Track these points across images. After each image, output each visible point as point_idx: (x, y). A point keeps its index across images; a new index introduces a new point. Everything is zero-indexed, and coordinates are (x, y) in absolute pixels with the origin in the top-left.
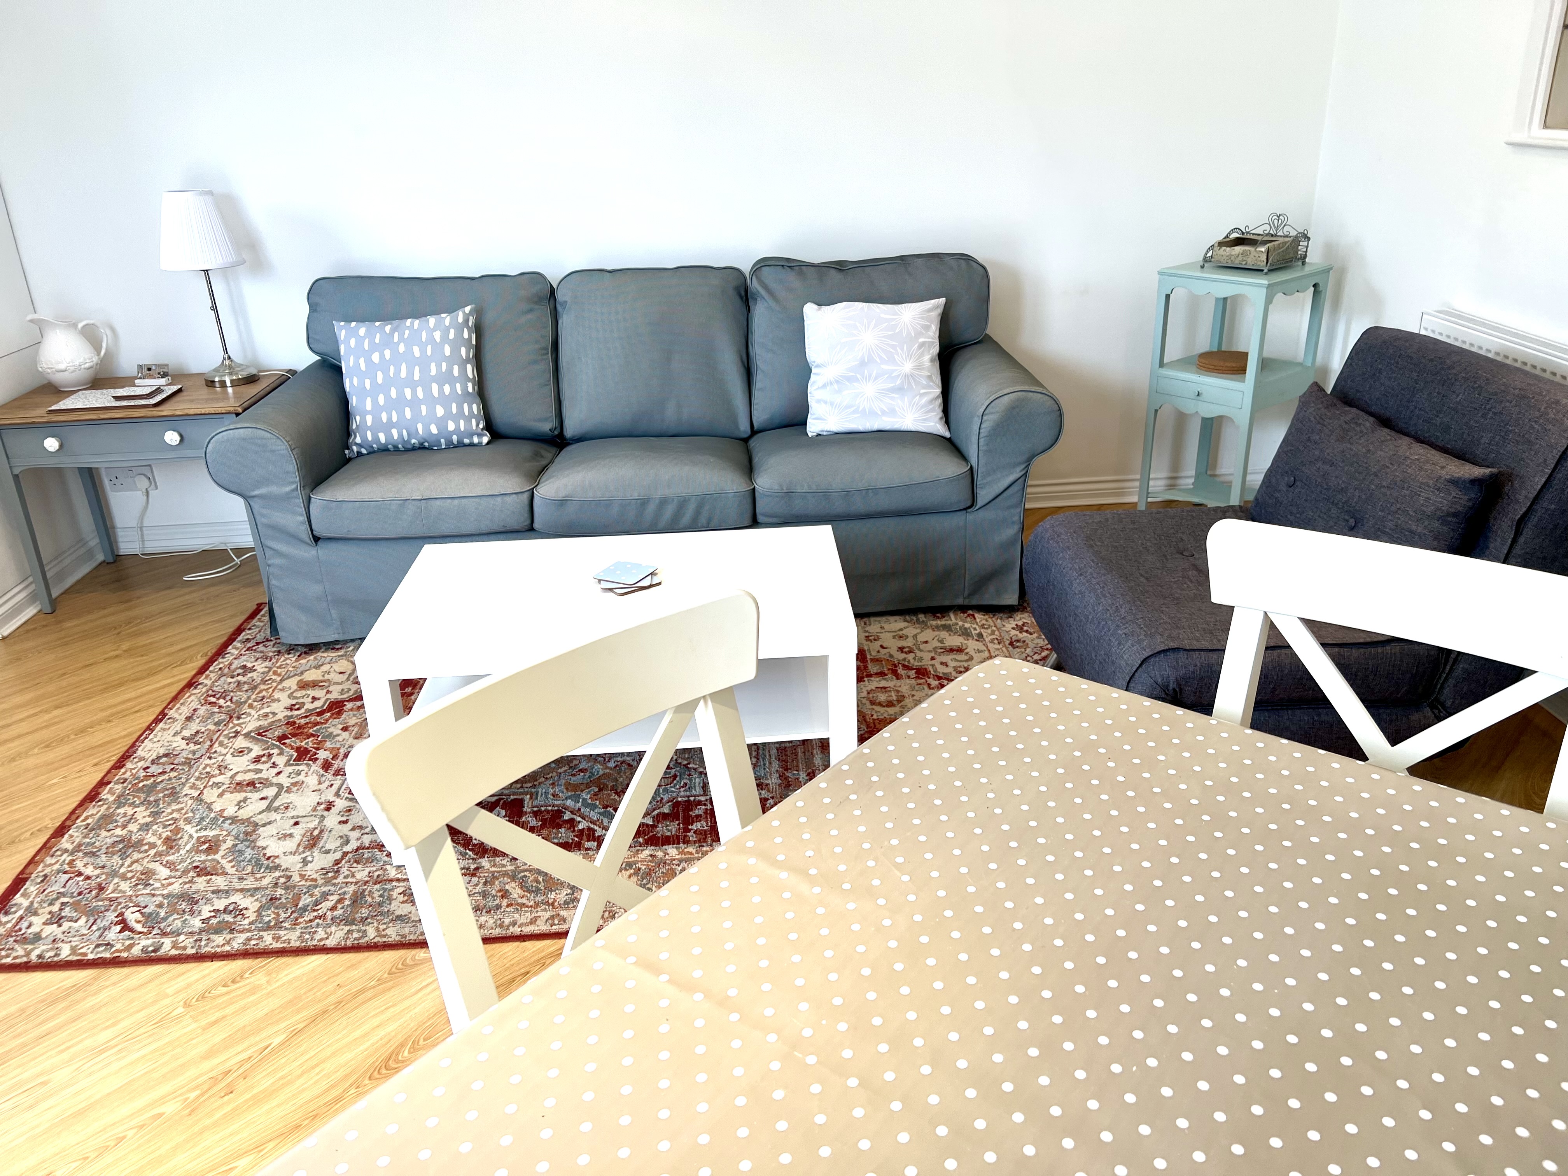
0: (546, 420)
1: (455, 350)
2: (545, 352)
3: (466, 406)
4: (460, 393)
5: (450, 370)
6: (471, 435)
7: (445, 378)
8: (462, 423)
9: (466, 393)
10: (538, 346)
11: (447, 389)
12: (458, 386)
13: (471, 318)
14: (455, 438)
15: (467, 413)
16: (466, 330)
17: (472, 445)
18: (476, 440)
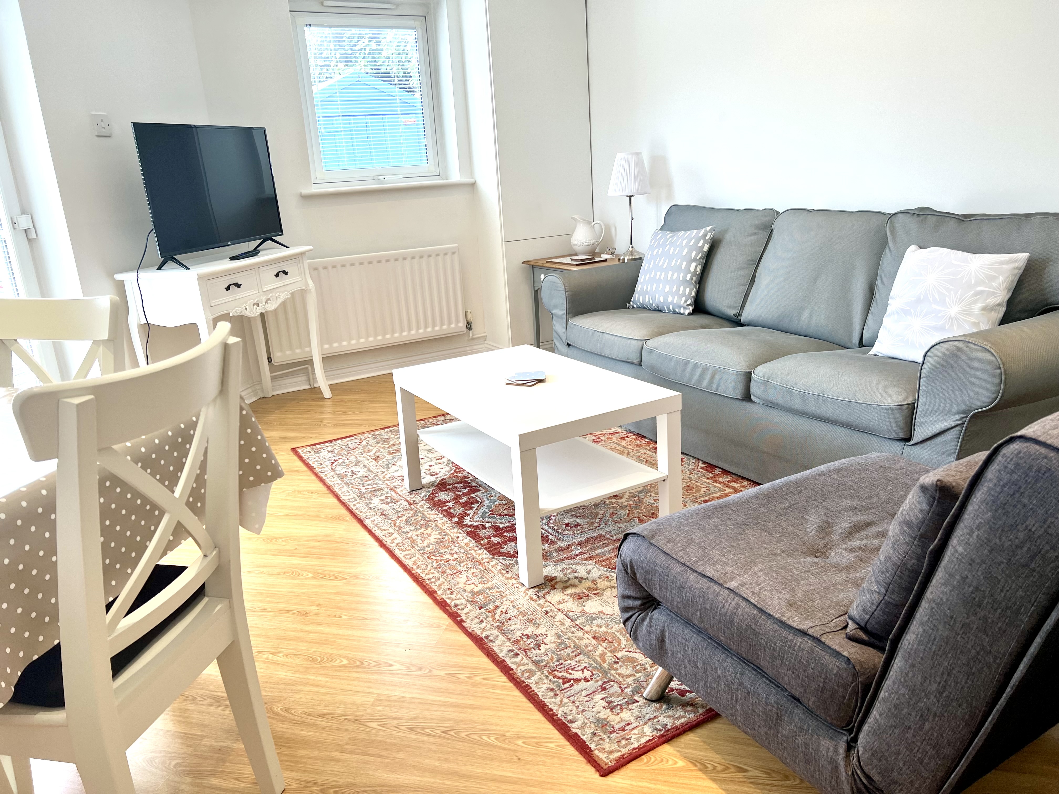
0: (733, 308)
1: (690, 253)
2: (752, 262)
3: (682, 288)
4: (681, 279)
5: (681, 264)
6: (680, 307)
7: (678, 269)
8: (676, 298)
9: (685, 280)
10: (750, 258)
11: (675, 275)
12: (682, 275)
13: (709, 234)
14: (671, 307)
15: (681, 293)
16: (702, 241)
17: (680, 314)
18: (682, 311)
